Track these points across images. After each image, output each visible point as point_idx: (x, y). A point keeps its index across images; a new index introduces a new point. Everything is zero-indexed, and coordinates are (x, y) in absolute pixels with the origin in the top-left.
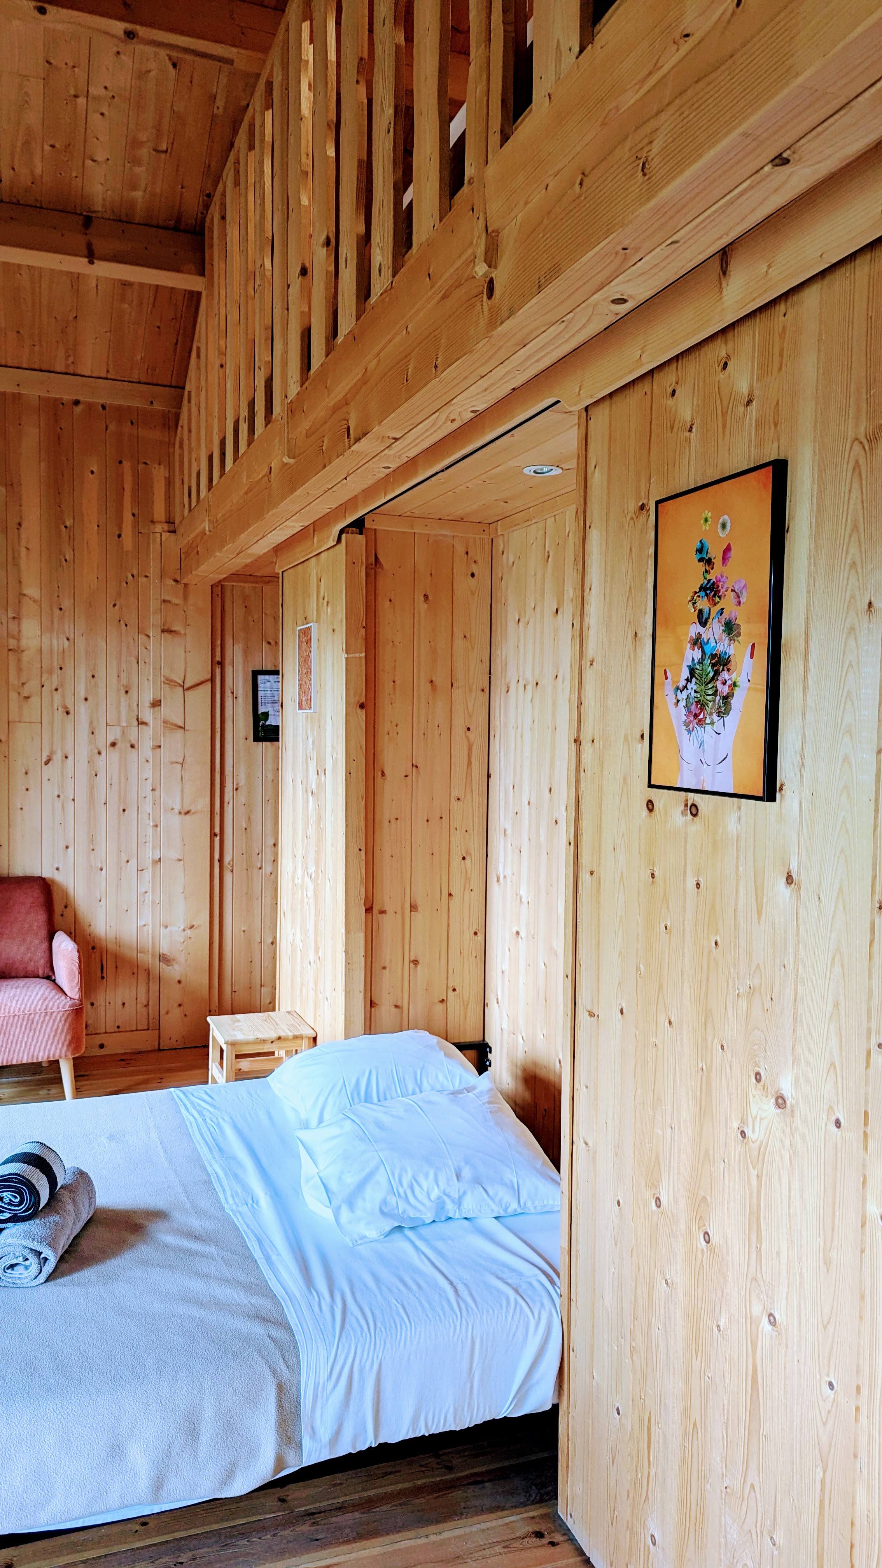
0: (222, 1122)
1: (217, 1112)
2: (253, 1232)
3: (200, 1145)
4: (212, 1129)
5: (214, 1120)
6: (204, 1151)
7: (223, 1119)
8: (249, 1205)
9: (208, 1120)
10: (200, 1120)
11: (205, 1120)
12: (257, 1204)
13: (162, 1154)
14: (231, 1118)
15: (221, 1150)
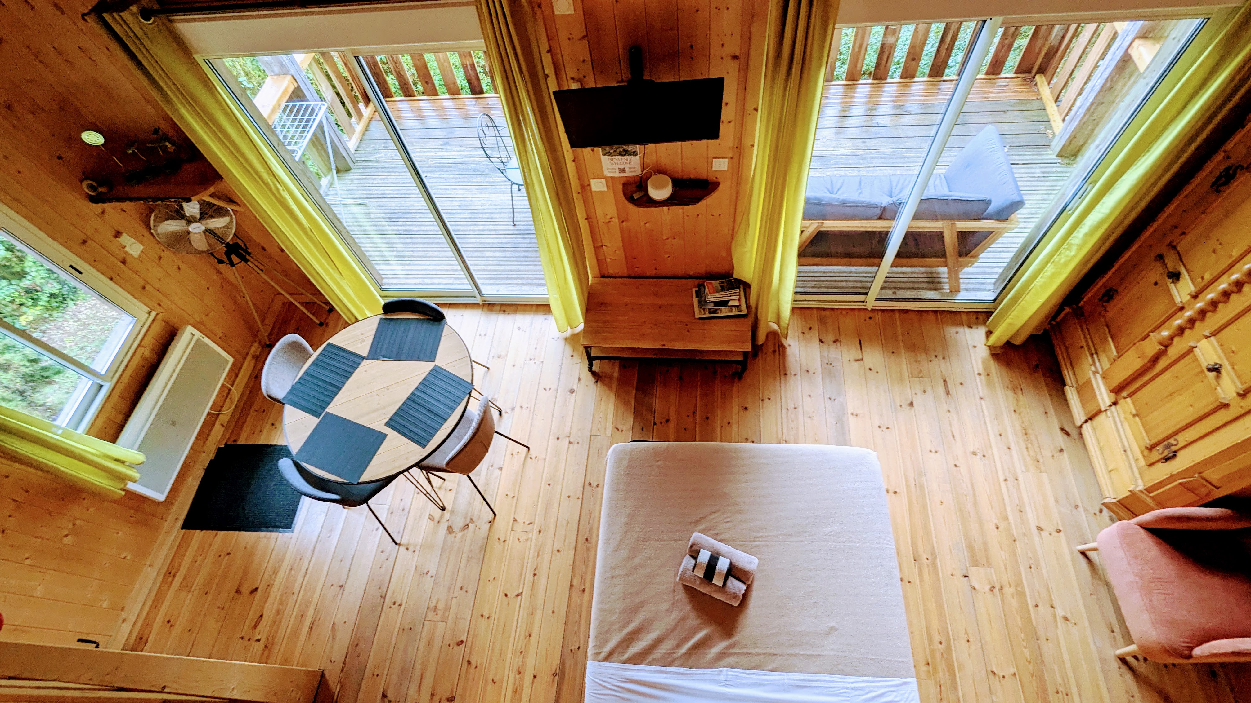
8: (726, 682)
12: (727, 687)
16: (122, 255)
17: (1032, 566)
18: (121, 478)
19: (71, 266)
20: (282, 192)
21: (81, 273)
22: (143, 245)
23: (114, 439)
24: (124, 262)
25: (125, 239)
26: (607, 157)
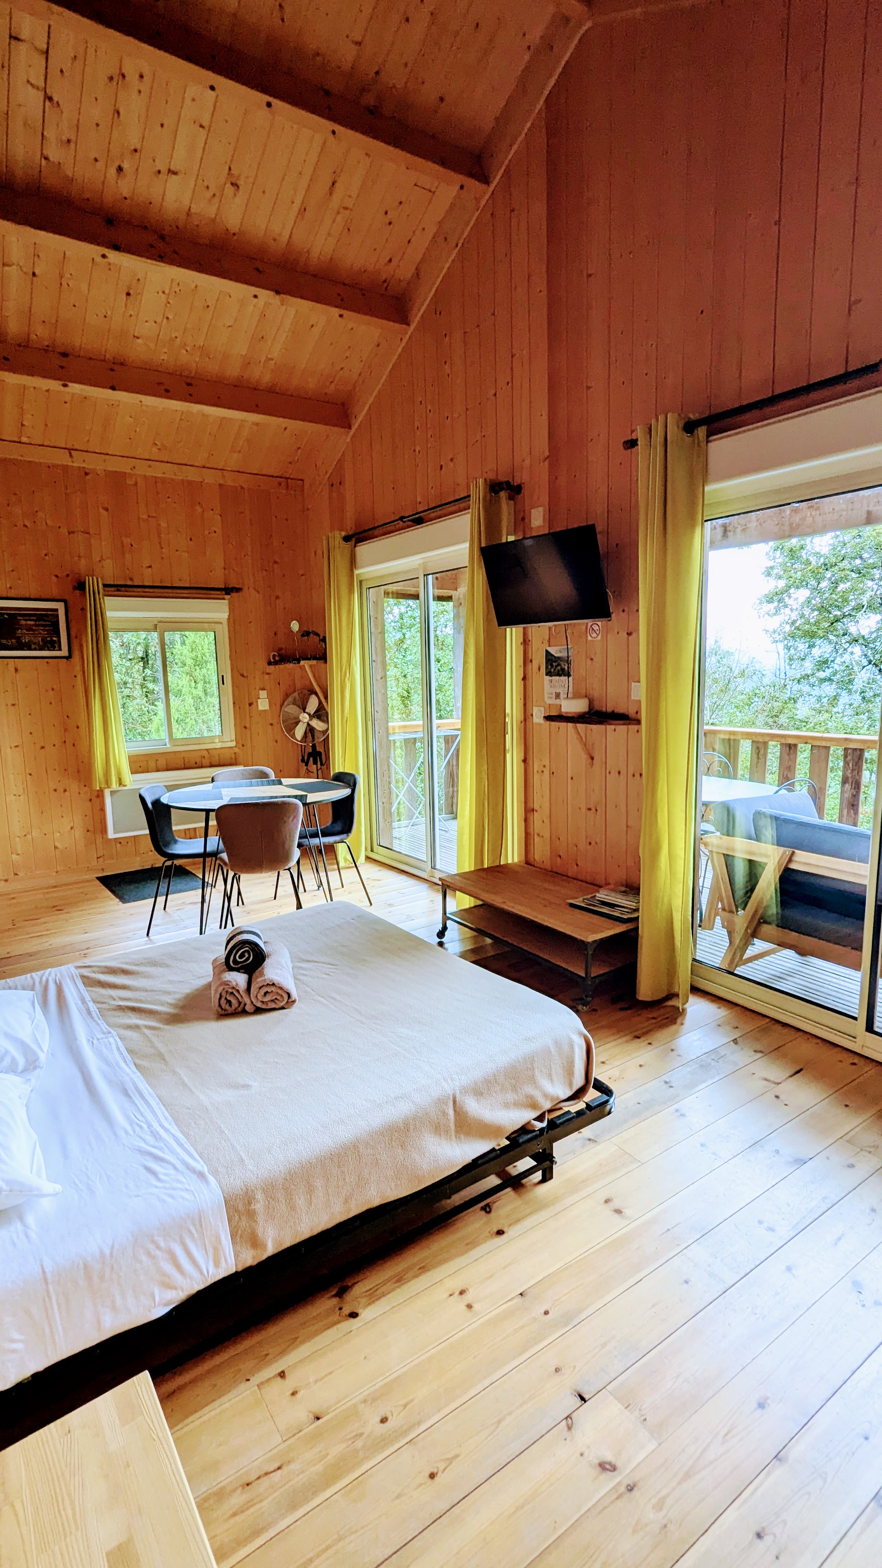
0: (128, 1127)
1: (136, 1144)
2: (95, 1021)
3: (148, 1091)
4: (140, 1118)
5: (138, 1129)
6: (143, 1085)
7: (126, 1132)
8: (95, 1039)
9: (145, 1126)
10: (156, 1125)
11: (150, 1126)
12: (89, 1040)
13: (186, 1079)
14: (116, 1135)
15: (126, 1093)
16: (254, 700)
17: (768, 1539)
18: (108, 783)
19: (223, 676)
20: (347, 679)
21: (223, 684)
22: (270, 706)
23: (134, 772)
24: (250, 704)
25: (263, 694)
26: (548, 678)
